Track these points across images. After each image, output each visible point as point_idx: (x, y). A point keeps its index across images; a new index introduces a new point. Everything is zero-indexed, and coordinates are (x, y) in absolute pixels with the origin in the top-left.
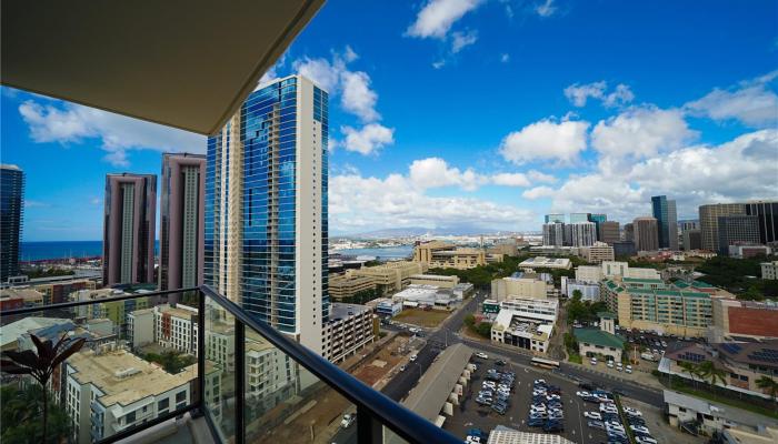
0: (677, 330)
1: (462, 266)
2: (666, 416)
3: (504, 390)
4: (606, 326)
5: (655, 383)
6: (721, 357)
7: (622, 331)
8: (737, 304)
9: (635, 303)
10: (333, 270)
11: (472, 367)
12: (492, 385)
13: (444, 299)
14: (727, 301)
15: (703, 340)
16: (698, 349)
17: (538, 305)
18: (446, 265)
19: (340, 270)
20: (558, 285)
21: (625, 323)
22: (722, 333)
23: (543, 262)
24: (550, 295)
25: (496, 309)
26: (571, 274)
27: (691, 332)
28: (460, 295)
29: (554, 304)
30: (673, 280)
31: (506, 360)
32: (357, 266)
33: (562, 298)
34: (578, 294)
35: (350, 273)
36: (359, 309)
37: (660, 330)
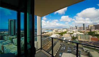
0: (85, 40)
1: (59, 32)
2: (83, 51)
3: (64, 48)
4: (77, 40)
5: (82, 47)
6: (90, 43)
7: (79, 41)
8: (92, 37)
9: (80, 37)
10: (42, 33)
11: (60, 45)
12: (63, 47)
13: (57, 37)
14: (91, 37)
15: (88, 41)
16: (87, 42)
17: (69, 37)
18: (57, 32)
19: (43, 33)
20: (71, 35)
21: (79, 40)
22: (90, 41)
23: (69, 32)
24: (70, 36)
25: (63, 38)
26: (73, 33)
27: (87, 41)
28: (59, 36)
29: (71, 37)
30: (85, 34)
31: (64, 44)
32: (45, 32)
33: (72, 36)
34: (74, 36)
35: (44, 33)
36: (46, 38)
37: (83, 40)
